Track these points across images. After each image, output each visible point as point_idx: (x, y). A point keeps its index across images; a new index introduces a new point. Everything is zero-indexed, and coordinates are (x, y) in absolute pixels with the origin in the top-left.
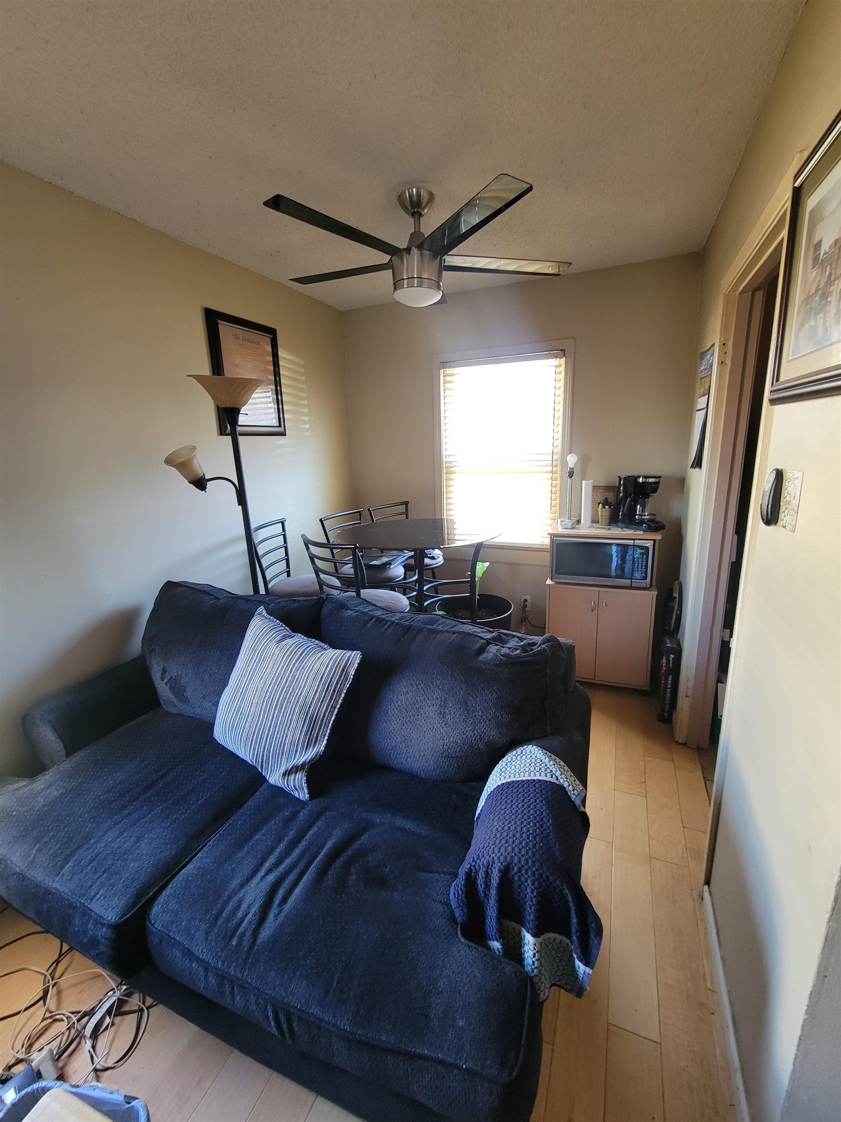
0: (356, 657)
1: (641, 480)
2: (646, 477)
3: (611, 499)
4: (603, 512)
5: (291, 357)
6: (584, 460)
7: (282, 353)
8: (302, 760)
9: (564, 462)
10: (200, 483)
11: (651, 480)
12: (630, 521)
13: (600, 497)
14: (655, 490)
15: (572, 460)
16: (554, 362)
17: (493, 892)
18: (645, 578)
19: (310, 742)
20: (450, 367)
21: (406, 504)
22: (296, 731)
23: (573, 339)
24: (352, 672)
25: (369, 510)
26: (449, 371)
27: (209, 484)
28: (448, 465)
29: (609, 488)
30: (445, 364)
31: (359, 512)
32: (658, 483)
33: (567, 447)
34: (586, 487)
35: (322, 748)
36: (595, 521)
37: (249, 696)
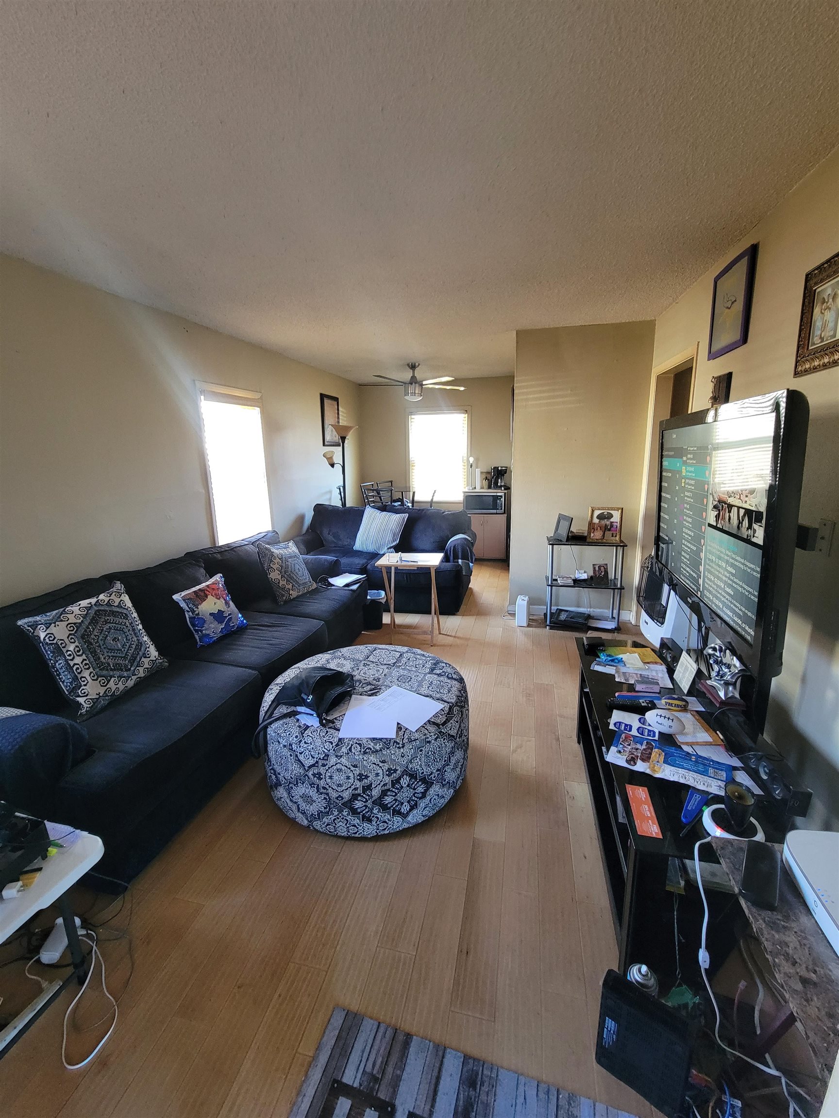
0: (407, 515)
1: (500, 468)
2: (501, 467)
3: (489, 477)
4: (485, 483)
5: (344, 410)
6: (477, 460)
7: (340, 409)
8: (392, 545)
9: (468, 461)
10: (332, 465)
11: (504, 468)
12: (497, 486)
13: (484, 477)
14: (506, 473)
15: (471, 460)
16: (463, 415)
17: (452, 554)
18: (502, 509)
19: (394, 541)
20: (414, 415)
21: (391, 482)
22: (389, 537)
23: (470, 407)
24: (406, 520)
25: (377, 483)
26: (413, 417)
27: (335, 465)
28: (412, 462)
29: (488, 473)
30: (411, 413)
31: (372, 484)
32: (506, 470)
33: (469, 454)
34: (478, 471)
35: (398, 542)
36: (482, 488)
37: (371, 530)
